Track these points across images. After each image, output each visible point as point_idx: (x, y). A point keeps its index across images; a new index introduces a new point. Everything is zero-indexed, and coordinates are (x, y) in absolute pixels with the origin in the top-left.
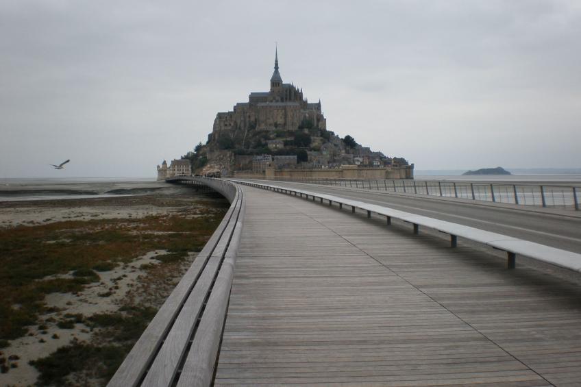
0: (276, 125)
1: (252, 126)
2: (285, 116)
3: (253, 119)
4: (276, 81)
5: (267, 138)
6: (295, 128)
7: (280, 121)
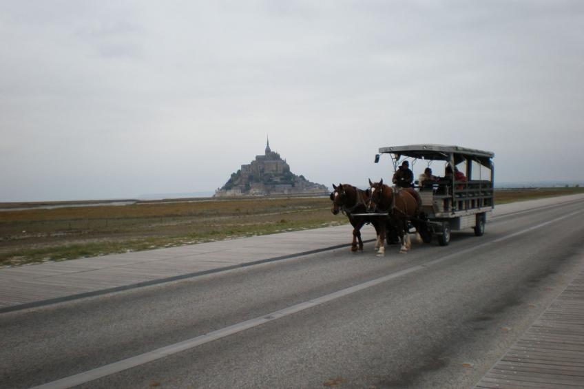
0: (273, 171)
1: (262, 171)
2: (277, 167)
3: (261, 168)
4: (268, 150)
5: (271, 177)
6: (281, 172)
7: (275, 169)
